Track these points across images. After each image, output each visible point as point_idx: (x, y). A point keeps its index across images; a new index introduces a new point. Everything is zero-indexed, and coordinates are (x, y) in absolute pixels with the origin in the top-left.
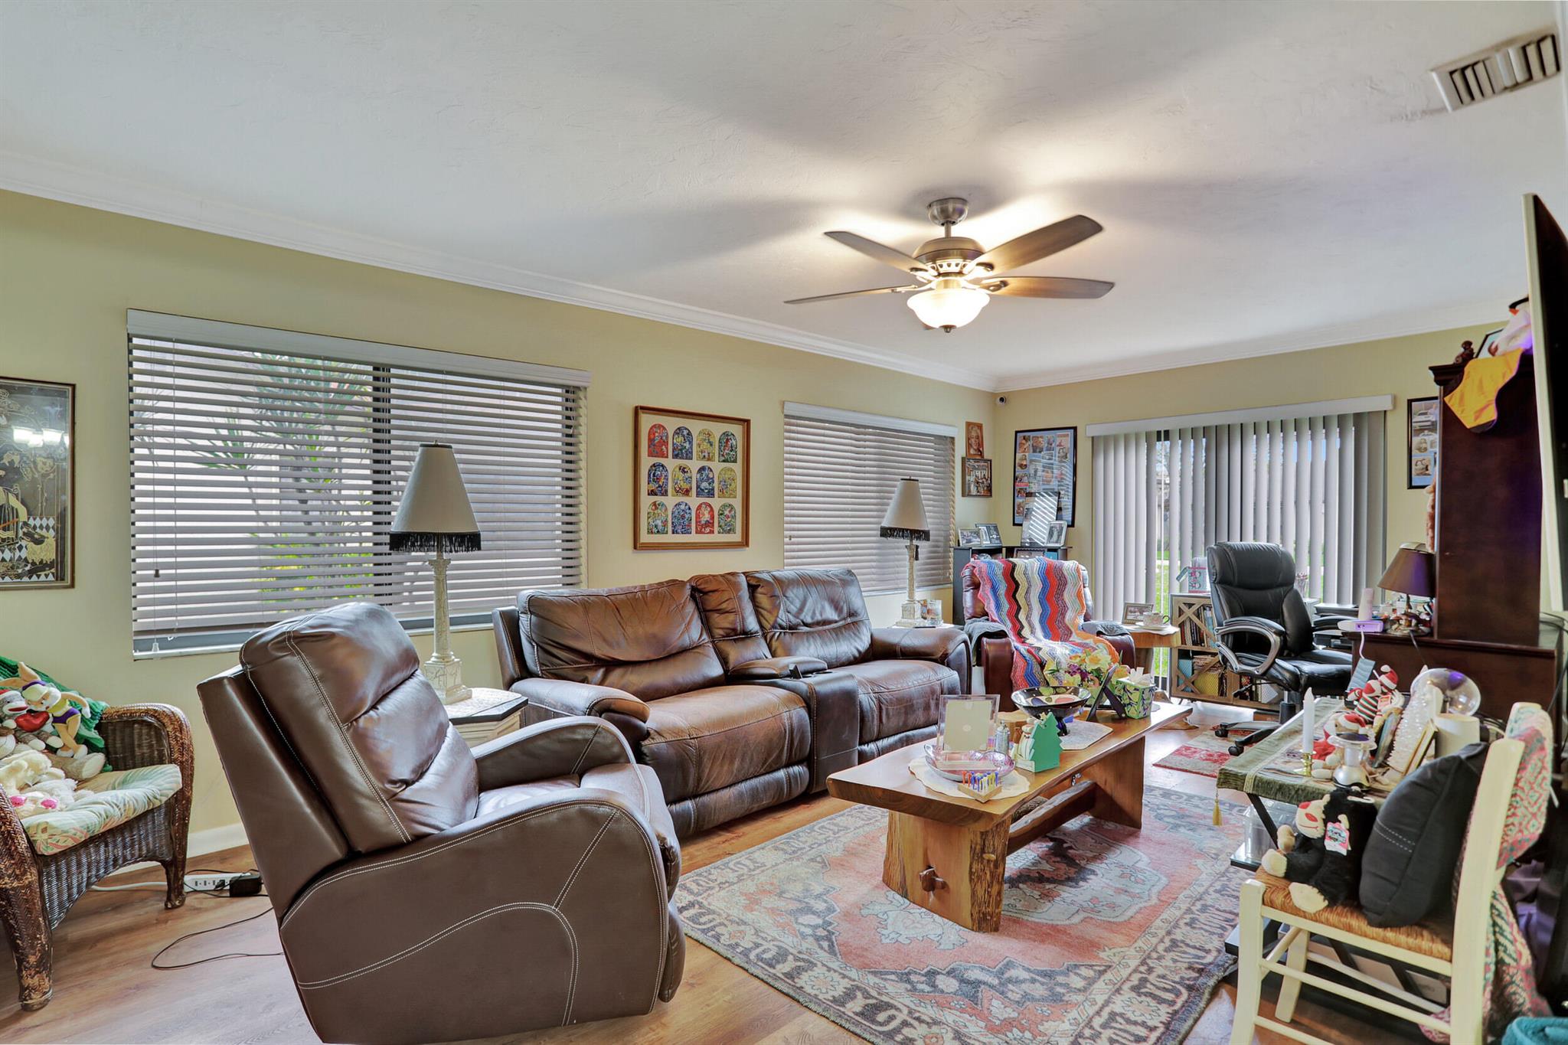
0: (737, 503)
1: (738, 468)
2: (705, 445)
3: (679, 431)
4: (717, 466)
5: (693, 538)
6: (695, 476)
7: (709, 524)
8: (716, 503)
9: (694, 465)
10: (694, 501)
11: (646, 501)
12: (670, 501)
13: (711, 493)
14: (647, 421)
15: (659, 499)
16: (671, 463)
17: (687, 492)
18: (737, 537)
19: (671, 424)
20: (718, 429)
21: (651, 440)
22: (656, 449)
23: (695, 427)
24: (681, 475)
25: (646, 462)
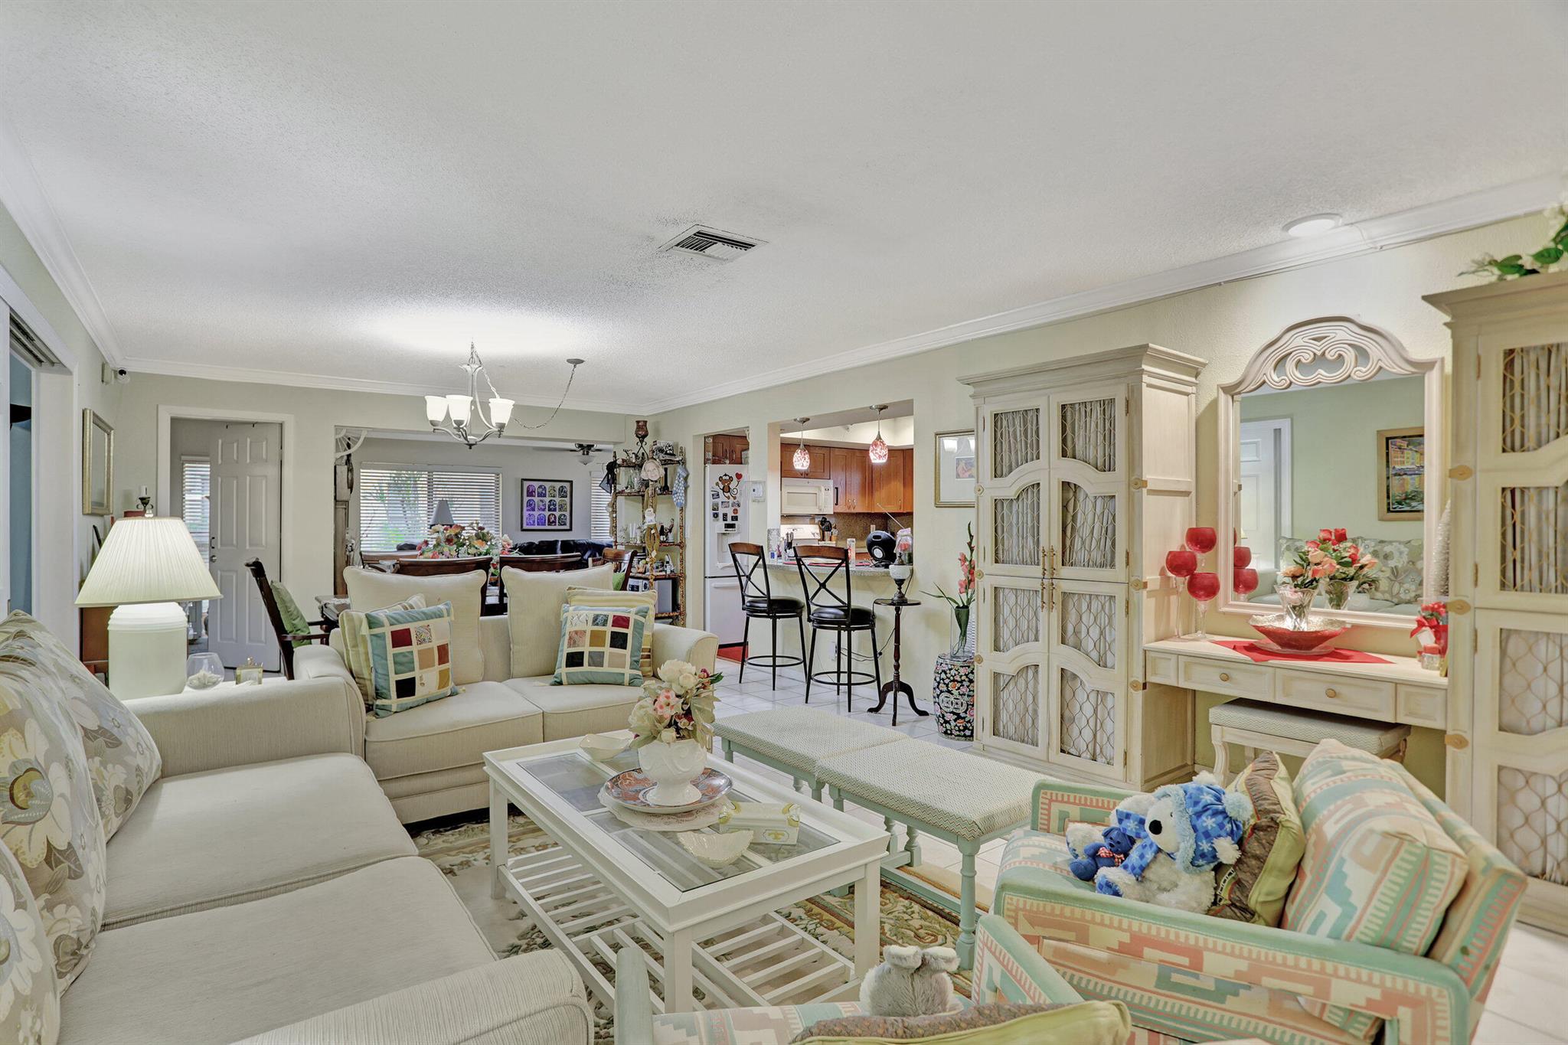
0: (567, 514)
1: (567, 500)
2: (552, 492)
3: (540, 487)
4: (557, 500)
5: (547, 527)
6: (547, 503)
7: (554, 522)
8: (557, 514)
9: (547, 499)
10: (547, 513)
11: (526, 513)
12: (536, 513)
13: (555, 510)
14: (526, 484)
15: (531, 513)
16: (536, 499)
17: (544, 510)
18: (568, 527)
19: (536, 484)
20: (558, 485)
21: (528, 491)
22: (530, 494)
23: (547, 485)
24: (541, 503)
25: (526, 499)
